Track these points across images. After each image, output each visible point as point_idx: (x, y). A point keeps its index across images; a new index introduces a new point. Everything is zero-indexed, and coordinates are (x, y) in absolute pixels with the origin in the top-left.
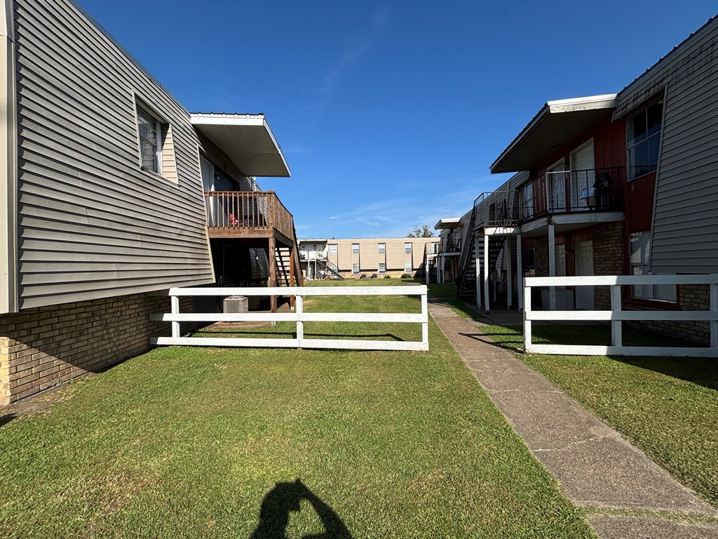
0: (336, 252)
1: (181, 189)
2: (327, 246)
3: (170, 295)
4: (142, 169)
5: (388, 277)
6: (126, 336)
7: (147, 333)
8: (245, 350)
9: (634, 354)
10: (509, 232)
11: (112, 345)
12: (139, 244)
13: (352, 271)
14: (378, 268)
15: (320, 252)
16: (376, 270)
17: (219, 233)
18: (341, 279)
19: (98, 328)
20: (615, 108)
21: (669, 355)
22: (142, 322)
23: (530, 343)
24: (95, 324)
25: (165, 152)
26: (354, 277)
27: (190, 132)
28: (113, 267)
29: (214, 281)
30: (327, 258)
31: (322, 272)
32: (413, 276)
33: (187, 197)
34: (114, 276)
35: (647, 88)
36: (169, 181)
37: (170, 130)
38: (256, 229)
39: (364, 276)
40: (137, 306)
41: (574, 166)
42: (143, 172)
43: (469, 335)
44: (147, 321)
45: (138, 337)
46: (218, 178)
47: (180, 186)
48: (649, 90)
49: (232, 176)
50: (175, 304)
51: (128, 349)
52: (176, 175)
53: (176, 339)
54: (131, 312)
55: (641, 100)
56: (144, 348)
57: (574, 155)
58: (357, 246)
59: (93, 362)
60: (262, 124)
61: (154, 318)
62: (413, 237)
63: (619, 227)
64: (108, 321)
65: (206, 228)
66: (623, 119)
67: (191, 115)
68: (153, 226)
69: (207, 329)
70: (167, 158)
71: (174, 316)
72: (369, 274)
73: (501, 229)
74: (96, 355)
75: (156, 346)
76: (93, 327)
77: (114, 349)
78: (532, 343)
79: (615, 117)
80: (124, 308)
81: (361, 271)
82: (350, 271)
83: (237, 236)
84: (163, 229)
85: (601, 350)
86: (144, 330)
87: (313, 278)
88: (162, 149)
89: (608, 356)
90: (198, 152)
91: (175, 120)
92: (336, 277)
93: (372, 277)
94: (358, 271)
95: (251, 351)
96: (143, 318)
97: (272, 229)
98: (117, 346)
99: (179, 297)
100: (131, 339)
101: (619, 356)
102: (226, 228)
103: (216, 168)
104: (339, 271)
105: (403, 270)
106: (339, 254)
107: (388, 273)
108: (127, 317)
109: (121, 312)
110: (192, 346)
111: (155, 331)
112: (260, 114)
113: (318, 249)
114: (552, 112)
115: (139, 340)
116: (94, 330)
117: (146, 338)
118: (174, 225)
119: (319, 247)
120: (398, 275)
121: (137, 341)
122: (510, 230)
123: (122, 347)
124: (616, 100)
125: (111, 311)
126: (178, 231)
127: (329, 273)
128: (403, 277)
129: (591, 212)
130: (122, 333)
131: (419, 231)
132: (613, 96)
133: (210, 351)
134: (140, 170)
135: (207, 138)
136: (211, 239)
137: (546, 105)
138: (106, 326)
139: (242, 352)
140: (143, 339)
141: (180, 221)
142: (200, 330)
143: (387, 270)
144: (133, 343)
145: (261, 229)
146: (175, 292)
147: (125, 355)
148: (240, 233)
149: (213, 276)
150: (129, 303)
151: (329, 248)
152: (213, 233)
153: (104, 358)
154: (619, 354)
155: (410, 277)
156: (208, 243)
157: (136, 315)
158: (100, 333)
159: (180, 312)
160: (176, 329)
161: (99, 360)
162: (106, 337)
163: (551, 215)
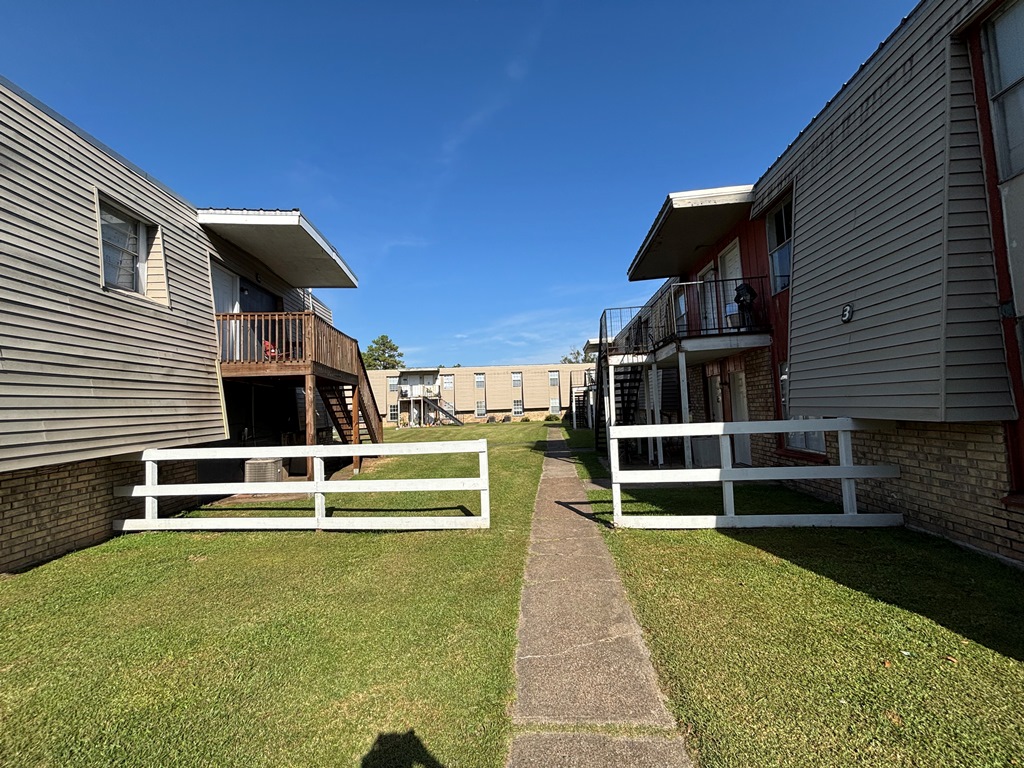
0: (452, 385)
1: (174, 312)
2: (439, 377)
3: (143, 459)
4: (104, 289)
5: (527, 420)
6: (69, 520)
7: (109, 515)
8: (245, 534)
9: (749, 525)
10: (640, 361)
11: (44, 533)
12: (92, 393)
13: (476, 413)
14: (511, 406)
15: (428, 387)
16: (510, 410)
17: (237, 370)
18: (458, 423)
19: (21, 510)
20: (753, 203)
21: (791, 525)
22: (99, 500)
23: (620, 513)
24: (16, 505)
25: (151, 263)
26: (478, 421)
27: (195, 235)
28: (42, 426)
29: (227, 436)
30: (439, 395)
31: (432, 415)
32: (561, 418)
33: (184, 323)
34: (44, 438)
35: (779, 181)
36: (152, 303)
37: (159, 234)
38: (288, 363)
39: (492, 419)
40: (92, 476)
41: (724, 273)
42: (106, 293)
43: (566, 505)
44: (110, 497)
45: (91, 520)
46: (246, 293)
47: (172, 309)
48: (781, 183)
49: (271, 289)
50: (151, 472)
51: (73, 538)
52: (165, 294)
53: (151, 521)
54: (82, 485)
55: (775, 193)
56: (103, 535)
57: (723, 258)
58: (482, 376)
59: (11, 558)
60: (296, 223)
61: (120, 492)
62: (570, 362)
63: (768, 354)
64: (40, 500)
65: (217, 363)
66: (762, 215)
67: (199, 211)
68: (120, 366)
69: (216, 504)
70: (152, 272)
71: (150, 489)
72: (500, 416)
73: (630, 356)
74: (17, 549)
75: (120, 533)
76: (12, 508)
77: (49, 539)
78: (624, 513)
79: (754, 213)
80: (69, 481)
81: (488, 411)
82: (472, 412)
83: (262, 373)
84: (138, 368)
85: (708, 522)
86: (103, 510)
87: (420, 424)
88: (147, 259)
89: (718, 530)
90: (208, 260)
91: (170, 220)
92: (452, 422)
93: (504, 421)
94: (484, 412)
95: (252, 536)
96: (103, 493)
97: (310, 363)
98: (54, 535)
99: (159, 463)
100: (79, 524)
101: (732, 528)
102: (246, 363)
103: (243, 280)
104: (457, 413)
105: (547, 409)
106: (456, 389)
107: (527, 414)
108: (74, 493)
109: (64, 486)
110: (174, 531)
111: (123, 511)
112: (294, 210)
113: (426, 382)
114: (675, 206)
115: (95, 524)
116: (13, 513)
117: (108, 521)
118: (157, 362)
119: (428, 379)
120: (541, 417)
121: (90, 526)
122: (641, 359)
123: (62, 535)
124: (753, 192)
125: (44, 485)
126: (164, 371)
127: (442, 416)
128: (548, 419)
129: (739, 334)
130: (64, 516)
131: (578, 353)
132: (750, 188)
133: (196, 537)
134: (102, 292)
135: (226, 241)
136: (225, 380)
137: (669, 200)
138: (36, 508)
139: (239, 537)
140: (101, 523)
141: (170, 356)
142: (204, 507)
143: (525, 410)
144: (82, 529)
145: (295, 363)
146: (152, 455)
147: (67, 547)
148: (265, 369)
149: (226, 430)
150: (77, 473)
151: (442, 380)
152: (228, 370)
153: (29, 553)
154: (730, 526)
155: (557, 419)
156: (220, 384)
157: (90, 489)
158: (25, 518)
159: (159, 483)
160: (151, 507)
161: (22, 555)
162: (34, 523)
163: (680, 340)
